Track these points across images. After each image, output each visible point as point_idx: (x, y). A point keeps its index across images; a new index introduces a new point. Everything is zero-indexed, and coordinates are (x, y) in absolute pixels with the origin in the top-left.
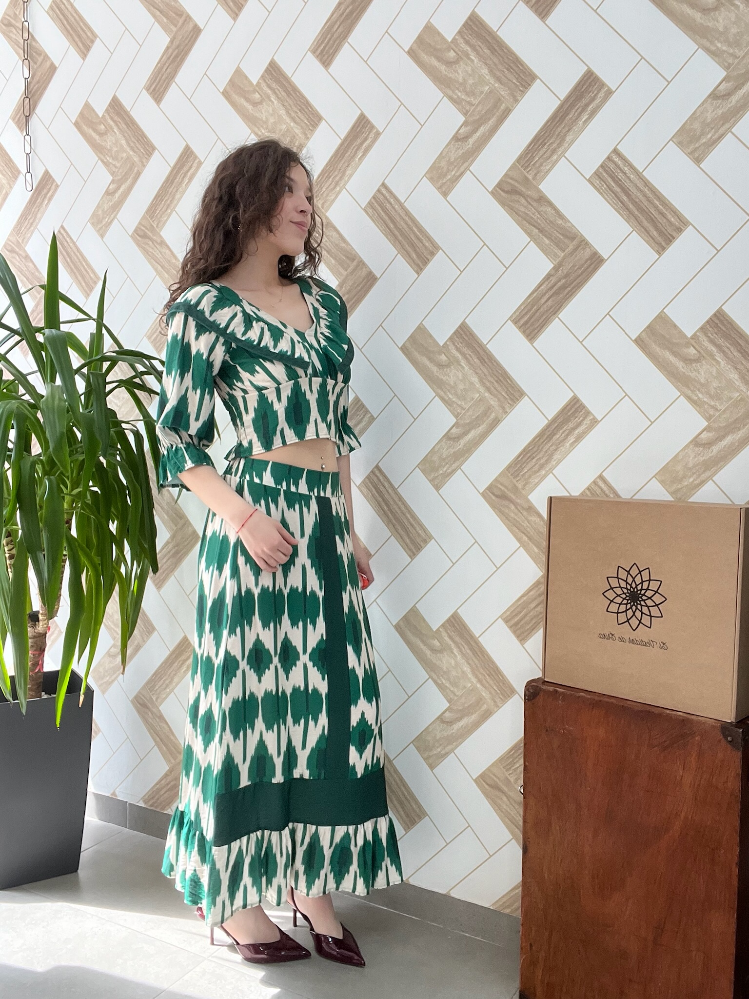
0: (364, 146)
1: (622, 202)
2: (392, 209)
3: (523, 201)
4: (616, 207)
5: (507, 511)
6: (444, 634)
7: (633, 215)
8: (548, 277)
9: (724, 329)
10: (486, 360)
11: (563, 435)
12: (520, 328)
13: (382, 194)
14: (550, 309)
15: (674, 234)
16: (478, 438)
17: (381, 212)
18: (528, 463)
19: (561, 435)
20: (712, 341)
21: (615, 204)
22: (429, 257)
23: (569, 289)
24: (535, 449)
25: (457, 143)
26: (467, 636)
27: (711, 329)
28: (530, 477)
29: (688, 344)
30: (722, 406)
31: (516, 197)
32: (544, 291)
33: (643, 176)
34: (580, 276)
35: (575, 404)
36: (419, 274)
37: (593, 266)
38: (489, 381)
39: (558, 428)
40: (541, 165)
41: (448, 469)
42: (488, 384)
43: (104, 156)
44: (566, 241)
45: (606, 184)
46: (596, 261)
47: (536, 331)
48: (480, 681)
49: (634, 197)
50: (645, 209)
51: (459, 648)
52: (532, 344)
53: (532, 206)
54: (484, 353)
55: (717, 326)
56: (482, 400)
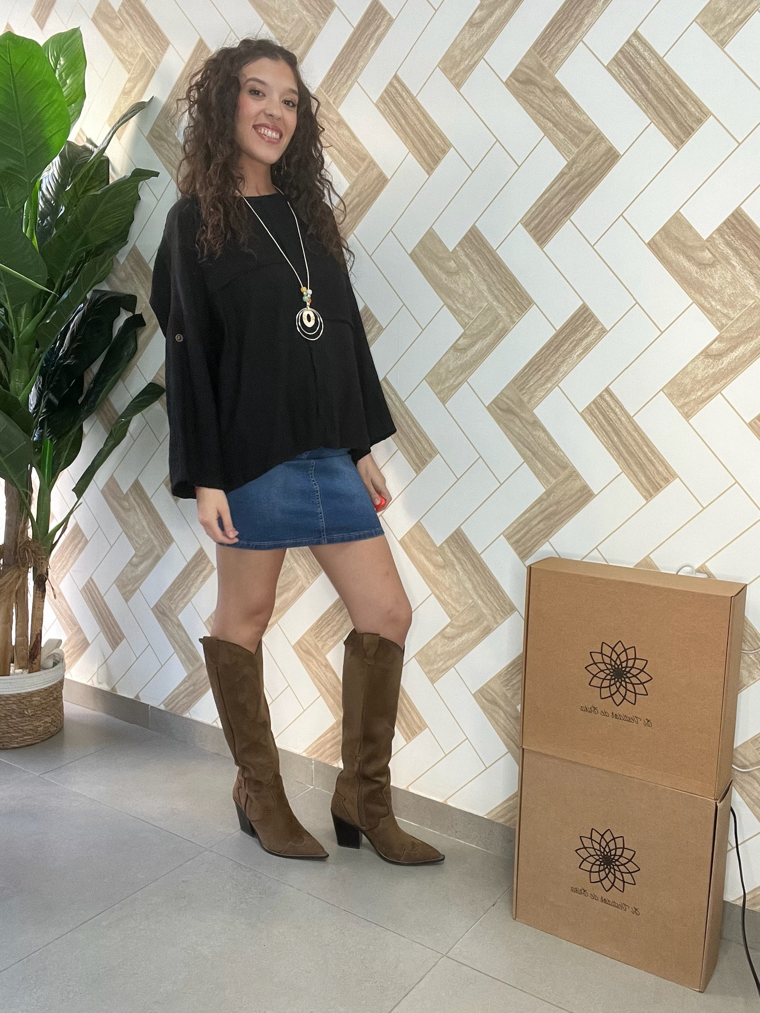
0: (377, 34)
1: (640, 92)
2: (404, 104)
3: (538, 91)
4: (634, 96)
5: (512, 426)
6: (447, 549)
7: (652, 106)
8: (562, 174)
9: (742, 230)
10: (496, 267)
11: (571, 346)
12: (530, 232)
13: (395, 88)
14: (561, 211)
15: (694, 126)
16: (485, 349)
17: (393, 107)
18: (534, 376)
19: (568, 346)
20: (728, 244)
21: (634, 93)
22: (440, 155)
23: (582, 188)
24: (542, 361)
25: (471, 29)
26: (469, 553)
27: (728, 231)
28: (536, 390)
29: (703, 248)
30: (736, 314)
31: (531, 88)
32: (556, 191)
33: (664, 61)
34: (592, 174)
35: (584, 312)
36: (429, 174)
37: (608, 161)
38: (498, 289)
39: (566, 339)
40: (558, 51)
41: (454, 382)
42: (496, 292)
43: (120, 53)
44: (581, 135)
45: (625, 71)
46: (611, 157)
47: (547, 235)
48: (480, 597)
49: (653, 85)
50: (665, 98)
51: (461, 564)
52: (542, 249)
53: (547, 96)
54: (493, 259)
55: (734, 227)
56: (490, 308)
